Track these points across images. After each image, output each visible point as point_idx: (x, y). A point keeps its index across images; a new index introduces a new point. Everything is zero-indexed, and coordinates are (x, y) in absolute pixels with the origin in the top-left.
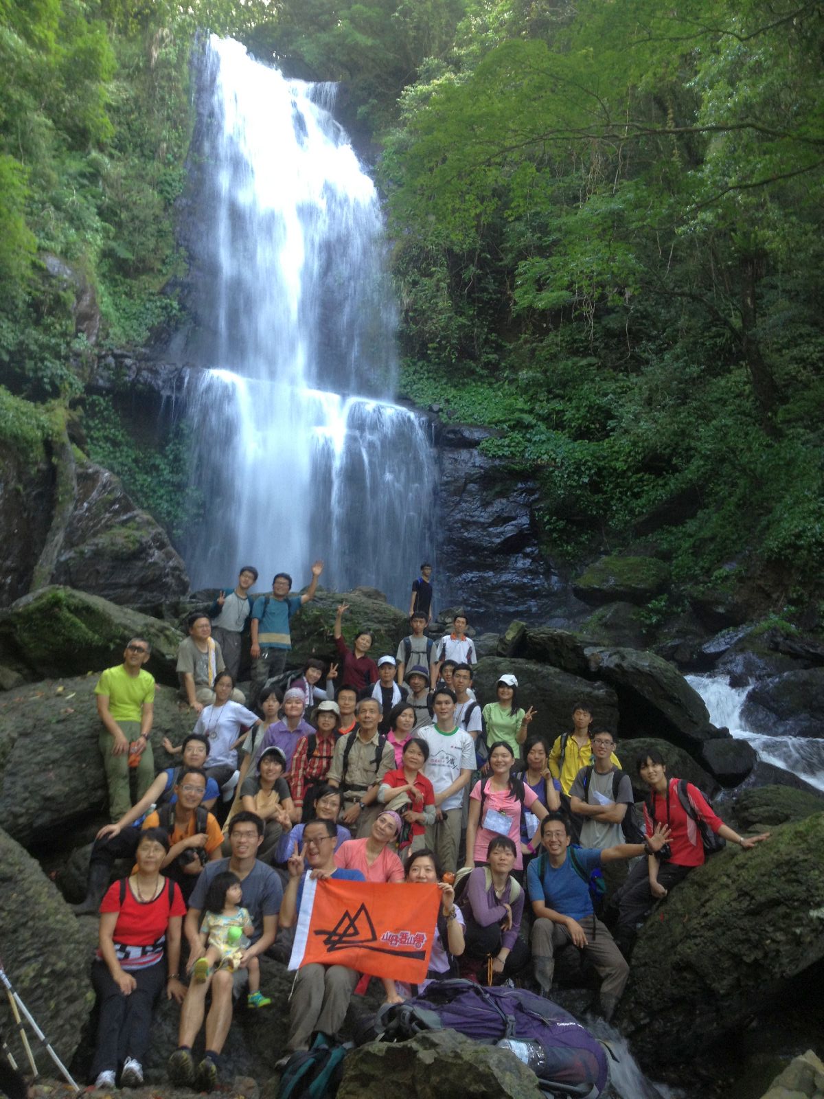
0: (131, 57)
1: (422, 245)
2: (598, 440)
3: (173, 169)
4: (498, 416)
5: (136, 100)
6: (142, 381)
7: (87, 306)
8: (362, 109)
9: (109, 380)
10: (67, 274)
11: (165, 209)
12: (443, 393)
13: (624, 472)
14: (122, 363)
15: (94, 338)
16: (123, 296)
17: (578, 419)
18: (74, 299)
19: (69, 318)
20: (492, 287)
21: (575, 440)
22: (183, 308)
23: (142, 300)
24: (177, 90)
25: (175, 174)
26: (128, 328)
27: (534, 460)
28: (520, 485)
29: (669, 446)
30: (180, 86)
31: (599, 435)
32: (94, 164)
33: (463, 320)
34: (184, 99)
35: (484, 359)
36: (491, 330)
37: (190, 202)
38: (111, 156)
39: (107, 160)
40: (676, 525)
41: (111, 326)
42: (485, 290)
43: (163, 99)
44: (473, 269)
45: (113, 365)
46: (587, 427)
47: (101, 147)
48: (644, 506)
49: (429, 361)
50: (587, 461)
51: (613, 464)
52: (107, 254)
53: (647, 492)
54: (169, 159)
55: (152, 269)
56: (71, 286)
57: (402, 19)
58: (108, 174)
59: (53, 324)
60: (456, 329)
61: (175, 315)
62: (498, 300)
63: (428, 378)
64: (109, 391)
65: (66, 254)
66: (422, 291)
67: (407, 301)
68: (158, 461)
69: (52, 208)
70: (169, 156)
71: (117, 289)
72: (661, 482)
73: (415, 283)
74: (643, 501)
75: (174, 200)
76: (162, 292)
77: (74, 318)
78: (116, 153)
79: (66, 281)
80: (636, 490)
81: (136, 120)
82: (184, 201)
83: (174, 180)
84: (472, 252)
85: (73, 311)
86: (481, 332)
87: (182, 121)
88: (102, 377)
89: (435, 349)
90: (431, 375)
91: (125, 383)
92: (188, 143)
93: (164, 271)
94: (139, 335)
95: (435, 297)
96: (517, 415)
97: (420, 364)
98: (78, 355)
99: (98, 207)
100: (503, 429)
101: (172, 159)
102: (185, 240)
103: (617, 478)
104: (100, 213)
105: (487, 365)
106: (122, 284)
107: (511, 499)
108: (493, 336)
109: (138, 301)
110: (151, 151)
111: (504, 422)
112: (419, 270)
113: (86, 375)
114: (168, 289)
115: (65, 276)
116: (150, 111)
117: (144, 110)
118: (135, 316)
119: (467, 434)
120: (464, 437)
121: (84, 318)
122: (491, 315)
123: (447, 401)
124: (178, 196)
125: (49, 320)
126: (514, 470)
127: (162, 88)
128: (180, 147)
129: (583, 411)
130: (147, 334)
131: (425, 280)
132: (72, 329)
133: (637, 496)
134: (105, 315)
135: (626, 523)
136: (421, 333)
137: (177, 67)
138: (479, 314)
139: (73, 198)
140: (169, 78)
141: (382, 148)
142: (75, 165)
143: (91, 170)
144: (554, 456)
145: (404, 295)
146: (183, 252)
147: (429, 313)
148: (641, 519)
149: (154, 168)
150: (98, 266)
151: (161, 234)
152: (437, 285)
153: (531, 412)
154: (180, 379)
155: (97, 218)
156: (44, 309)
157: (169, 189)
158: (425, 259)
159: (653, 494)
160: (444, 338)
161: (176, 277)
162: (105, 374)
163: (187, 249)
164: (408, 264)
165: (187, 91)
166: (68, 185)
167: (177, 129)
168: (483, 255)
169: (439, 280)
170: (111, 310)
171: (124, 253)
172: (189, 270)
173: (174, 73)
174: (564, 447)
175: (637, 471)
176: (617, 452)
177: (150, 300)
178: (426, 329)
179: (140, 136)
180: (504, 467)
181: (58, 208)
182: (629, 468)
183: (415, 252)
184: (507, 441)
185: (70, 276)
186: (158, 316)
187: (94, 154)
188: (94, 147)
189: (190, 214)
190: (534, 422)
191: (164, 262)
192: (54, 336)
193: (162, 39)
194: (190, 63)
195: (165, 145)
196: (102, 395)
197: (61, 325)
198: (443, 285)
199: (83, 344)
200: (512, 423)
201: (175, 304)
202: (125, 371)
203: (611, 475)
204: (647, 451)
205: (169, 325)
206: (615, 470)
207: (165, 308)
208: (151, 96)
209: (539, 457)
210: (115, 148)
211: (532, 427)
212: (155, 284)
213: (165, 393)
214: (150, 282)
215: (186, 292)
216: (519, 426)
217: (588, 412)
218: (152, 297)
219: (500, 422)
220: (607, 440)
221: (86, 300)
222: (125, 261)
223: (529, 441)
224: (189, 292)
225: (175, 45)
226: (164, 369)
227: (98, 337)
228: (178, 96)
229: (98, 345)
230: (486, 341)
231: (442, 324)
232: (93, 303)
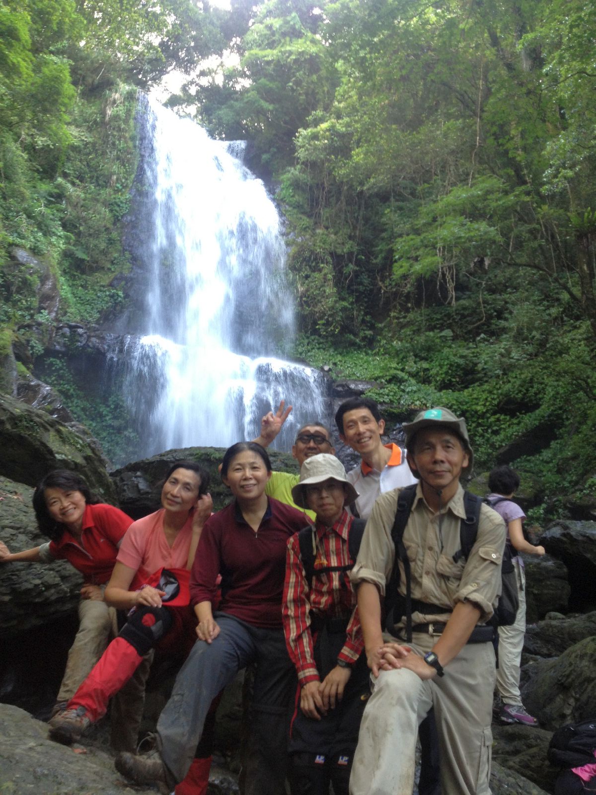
0: (91, 114)
1: (312, 249)
2: (459, 390)
3: (121, 195)
4: (377, 373)
5: (94, 144)
6: (91, 346)
7: (50, 289)
8: (265, 157)
9: (65, 345)
10: (33, 263)
11: (114, 224)
12: (331, 358)
13: (484, 413)
14: (75, 331)
15: (54, 314)
16: (80, 288)
17: (442, 374)
18: (38, 282)
19: (34, 296)
20: (366, 282)
21: (440, 390)
22: (127, 296)
23: (95, 290)
24: (125, 138)
25: (122, 198)
26: (82, 311)
27: (409, 405)
28: (398, 426)
29: (520, 391)
30: (127, 135)
31: (459, 386)
32: (59, 186)
33: (345, 304)
34: (131, 144)
35: (362, 334)
36: (366, 314)
37: (134, 219)
38: (73, 184)
39: (69, 185)
40: (533, 455)
41: (69, 307)
42: (361, 283)
43: (114, 144)
44: (352, 267)
45: (68, 334)
46: (450, 380)
47: (65, 175)
48: (502, 441)
49: (320, 335)
50: (453, 405)
51: (474, 407)
52: (66, 254)
53: (504, 429)
54: (118, 187)
55: (103, 268)
56: (36, 272)
57: (295, 87)
58: (70, 196)
59: (19, 301)
60: (340, 310)
61: (120, 302)
62: (371, 290)
63: (319, 349)
64: (64, 354)
65: (35, 251)
66: (312, 282)
67: (301, 289)
68: (103, 409)
69: (24, 216)
70: (118, 185)
71: (75, 283)
72: (515, 421)
73: (307, 277)
74: (501, 436)
75: (122, 217)
76: (111, 285)
77: (38, 297)
78: (77, 181)
79: (32, 268)
80: (495, 428)
81: (93, 159)
82: (129, 218)
83: (122, 202)
84: (351, 254)
85: (37, 291)
86: (358, 314)
87: (128, 160)
88: (58, 343)
89: (323, 325)
90: (321, 346)
91: (78, 347)
92: (133, 176)
93: (113, 270)
94: (91, 317)
95: (322, 286)
96: (393, 372)
97: (313, 337)
98: (40, 324)
99: (61, 219)
100: (382, 382)
101: (120, 187)
102: (129, 246)
103: (478, 418)
104: (64, 226)
105: (364, 338)
106: (80, 279)
107: (391, 437)
108: (368, 318)
109: (91, 292)
110: (105, 182)
111: (382, 377)
112: (310, 267)
113: (46, 340)
114: (115, 282)
115: (32, 265)
116: (104, 153)
117: (100, 152)
118: (89, 303)
119: (352, 386)
120: (350, 389)
121: (47, 298)
122: (366, 302)
123: (335, 364)
124: (124, 214)
125: (17, 297)
126: (393, 413)
127: (114, 136)
128: (126, 179)
129: (445, 369)
130: (98, 315)
131: (316, 275)
132: (36, 304)
133: (496, 433)
134: (64, 301)
135: (489, 455)
136: (312, 314)
137: (126, 121)
138: (357, 301)
139: (41, 208)
140: (119, 130)
141: (280, 182)
142: (45, 187)
143: (56, 191)
144: (425, 402)
145: (299, 286)
146: (127, 255)
147: (319, 298)
148: (501, 451)
149: (106, 193)
150: (60, 263)
151: (111, 242)
152: (325, 279)
153: (403, 370)
154: (122, 343)
155: (61, 228)
156: (14, 289)
157: (117, 209)
158: (315, 259)
159: (510, 431)
160: (330, 316)
161: (121, 273)
162: (61, 340)
163: (131, 252)
164: (302, 263)
165: (133, 138)
166: (38, 200)
167: (124, 166)
168: (359, 257)
169: (325, 275)
170: (69, 296)
171: (81, 255)
172: (132, 268)
173: (123, 126)
174: (433, 395)
175: (494, 413)
176: (476, 399)
177: (101, 291)
178: (316, 310)
179: (96, 171)
180: (386, 411)
181: (29, 217)
182: (487, 411)
183: (307, 254)
184: (387, 391)
185: (36, 264)
186: (107, 302)
187: (60, 180)
188: (60, 176)
189: (134, 227)
190: (406, 377)
191: (112, 263)
192: (21, 309)
193: (114, 102)
194: (135, 119)
195: (115, 177)
196: (60, 359)
197: (27, 301)
198: (330, 276)
199: (44, 317)
200: (388, 378)
201: (121, 293)
202: (77, 338)
203: (473, 416)
204: (501, 397)
205: (115, 309)
206: (476, 412)
207: (112, 296)
208: (105, 142)
209: (412, 403)
210: (77, 178)
211: (406, 381)
212: (105, 279)
213: (109, 356)
214: (101, 278)
215: (129, 284)
216: (394, 380)
217: (449, 369)
218: (102, 288)
219: (379, 377)
220: (466, 390)
221: (49, 284)
222: (83, 260)
223: (403, 391)
224: (132, 284)
225: (124, 106)
226: (110, 337)
227: (57, 314)
228: (126, 142)
229: (57, 320)
230: (363, 321)
231: (330, 306)
232: (54, 287)
